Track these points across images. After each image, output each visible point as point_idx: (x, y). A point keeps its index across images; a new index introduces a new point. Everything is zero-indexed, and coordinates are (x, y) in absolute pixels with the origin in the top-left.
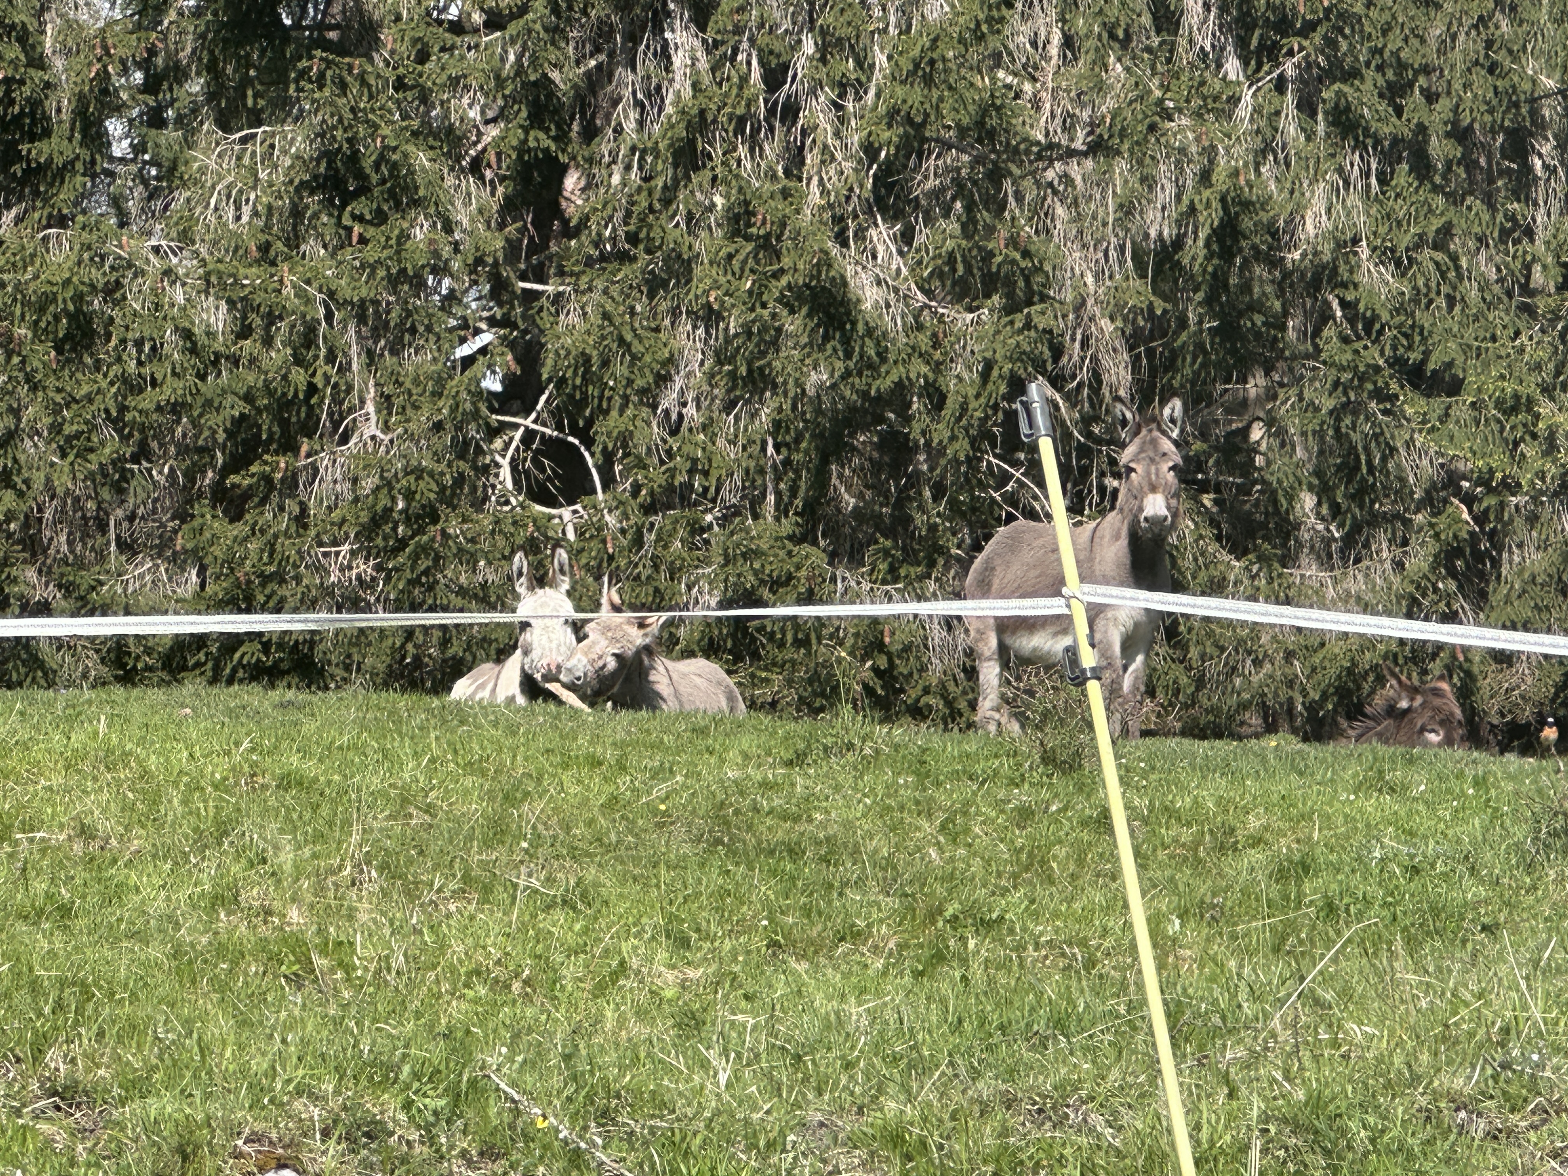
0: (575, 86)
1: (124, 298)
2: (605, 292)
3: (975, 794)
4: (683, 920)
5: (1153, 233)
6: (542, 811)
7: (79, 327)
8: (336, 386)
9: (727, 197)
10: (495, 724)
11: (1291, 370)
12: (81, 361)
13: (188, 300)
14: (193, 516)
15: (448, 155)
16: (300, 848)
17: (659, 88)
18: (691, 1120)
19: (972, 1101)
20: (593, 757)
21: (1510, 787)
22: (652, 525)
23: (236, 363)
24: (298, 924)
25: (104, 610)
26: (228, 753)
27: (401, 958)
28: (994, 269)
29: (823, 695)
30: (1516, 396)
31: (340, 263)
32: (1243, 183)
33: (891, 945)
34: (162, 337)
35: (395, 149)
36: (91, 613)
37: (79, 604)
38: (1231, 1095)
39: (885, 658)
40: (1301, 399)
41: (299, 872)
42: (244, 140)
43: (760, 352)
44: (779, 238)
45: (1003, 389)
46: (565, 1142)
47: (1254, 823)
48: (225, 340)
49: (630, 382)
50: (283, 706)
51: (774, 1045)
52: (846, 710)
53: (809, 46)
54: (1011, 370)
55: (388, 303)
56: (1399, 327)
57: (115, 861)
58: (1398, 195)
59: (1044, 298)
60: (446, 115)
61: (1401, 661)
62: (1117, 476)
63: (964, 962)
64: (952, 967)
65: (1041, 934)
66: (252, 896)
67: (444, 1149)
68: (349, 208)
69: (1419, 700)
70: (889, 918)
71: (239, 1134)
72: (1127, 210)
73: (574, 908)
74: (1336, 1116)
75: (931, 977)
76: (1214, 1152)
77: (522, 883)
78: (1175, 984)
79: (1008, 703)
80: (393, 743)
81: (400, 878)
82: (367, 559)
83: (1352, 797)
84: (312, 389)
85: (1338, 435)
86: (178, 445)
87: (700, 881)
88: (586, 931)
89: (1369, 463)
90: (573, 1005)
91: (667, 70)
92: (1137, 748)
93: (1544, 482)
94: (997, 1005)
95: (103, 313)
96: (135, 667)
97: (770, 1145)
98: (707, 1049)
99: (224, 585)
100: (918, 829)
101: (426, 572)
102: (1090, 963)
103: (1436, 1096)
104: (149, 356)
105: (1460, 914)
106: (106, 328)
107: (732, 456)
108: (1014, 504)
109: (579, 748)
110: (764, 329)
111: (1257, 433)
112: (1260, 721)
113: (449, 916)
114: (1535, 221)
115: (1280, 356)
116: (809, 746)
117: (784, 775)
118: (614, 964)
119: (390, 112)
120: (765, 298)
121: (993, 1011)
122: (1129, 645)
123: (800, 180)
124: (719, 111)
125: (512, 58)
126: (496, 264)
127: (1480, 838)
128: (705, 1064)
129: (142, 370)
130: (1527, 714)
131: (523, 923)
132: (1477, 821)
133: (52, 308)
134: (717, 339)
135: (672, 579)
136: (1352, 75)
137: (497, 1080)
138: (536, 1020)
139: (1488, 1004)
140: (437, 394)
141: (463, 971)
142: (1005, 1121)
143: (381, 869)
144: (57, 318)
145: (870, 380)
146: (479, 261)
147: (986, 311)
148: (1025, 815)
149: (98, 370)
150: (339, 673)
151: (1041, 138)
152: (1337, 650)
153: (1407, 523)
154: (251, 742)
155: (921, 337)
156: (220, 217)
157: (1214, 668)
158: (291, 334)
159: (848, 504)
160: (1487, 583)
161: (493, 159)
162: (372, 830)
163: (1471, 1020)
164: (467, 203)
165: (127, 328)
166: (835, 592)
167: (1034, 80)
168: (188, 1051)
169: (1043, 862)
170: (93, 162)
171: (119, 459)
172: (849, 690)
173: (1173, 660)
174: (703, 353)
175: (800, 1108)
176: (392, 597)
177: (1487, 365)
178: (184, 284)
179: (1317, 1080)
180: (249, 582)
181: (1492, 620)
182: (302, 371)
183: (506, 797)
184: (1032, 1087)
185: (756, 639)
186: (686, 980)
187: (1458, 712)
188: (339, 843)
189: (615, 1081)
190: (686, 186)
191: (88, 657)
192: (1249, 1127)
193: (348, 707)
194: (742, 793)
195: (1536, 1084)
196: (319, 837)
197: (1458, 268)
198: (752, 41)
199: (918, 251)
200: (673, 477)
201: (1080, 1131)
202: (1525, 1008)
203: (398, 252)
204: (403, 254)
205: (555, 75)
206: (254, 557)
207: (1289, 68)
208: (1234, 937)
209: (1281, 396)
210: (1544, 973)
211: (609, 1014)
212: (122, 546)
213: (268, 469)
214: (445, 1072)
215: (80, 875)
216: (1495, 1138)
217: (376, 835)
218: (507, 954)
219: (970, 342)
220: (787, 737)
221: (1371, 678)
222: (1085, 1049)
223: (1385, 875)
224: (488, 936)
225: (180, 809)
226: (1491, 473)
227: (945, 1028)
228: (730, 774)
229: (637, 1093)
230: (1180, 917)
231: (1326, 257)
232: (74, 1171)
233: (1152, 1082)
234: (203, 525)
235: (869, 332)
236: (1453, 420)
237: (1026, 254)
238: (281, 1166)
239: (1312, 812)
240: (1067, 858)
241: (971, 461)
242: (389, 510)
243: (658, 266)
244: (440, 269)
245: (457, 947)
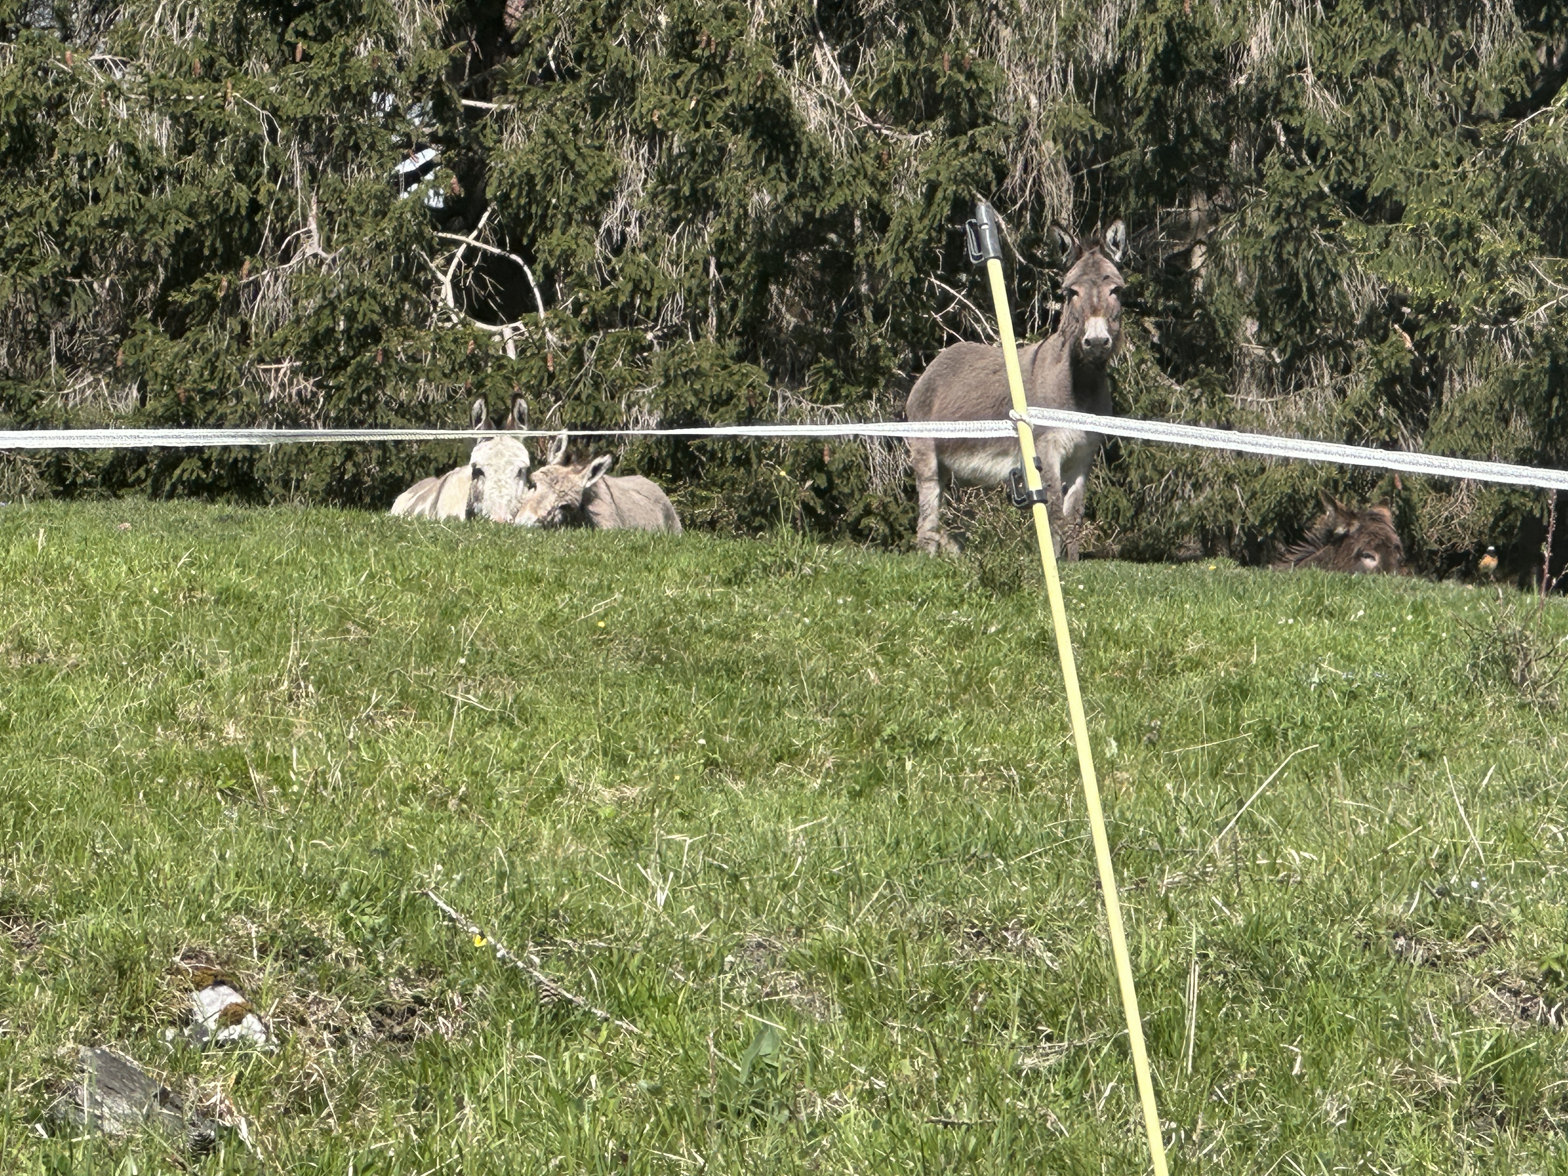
1: (68, 113)
2: (550, 110)
3: (913, 614)
4: (620, 738)
5: (1096, 57)
6: (480, 628)
7: (21, 141)
8: (278, 202)
9: (670, 15)
10: (435, 540)
11: (1234, 194)
12: (23, 175)
13: (132, 115)
14: (134, 331)
16: (237, 663)
18: (629, 940)
19: (911, 923)
20: (532, 574)
21: (1450, 613)
22: (593, 344)
23: (179, 178)
24: (235, 739)
25: (45, 424)
26: (166, 567)
27: (338, 774)
28: (938, 90)
29: (763, 514)
30: (1457, 223)
31: (283, 80)
32: (1187, 9)
33: (829, 764)
34: (105, 152)
36: (32, 427)
37: (20, 418)
38: (1171, 920)
39: (824, 477)
40: (1243, 224)
41: (236, 687)
43: (703, 172)
44: (724, 59)
45: (947, 211)
46: (503, 960)
47: (1192, 646)
48: (169, 155)
49: (573, 200)
50: (222, 519)
51: (711, 865)
52: (785, 529)
54: (955, 192)
55: (332, 120)
56: (1344, 152)
57: (52, 674)
58: (1343, 22)
59: (988, 120)
61: (1341, 489)
62: (1059, 299)
63: (902, 783)
64: (889, 789)
65: (979, 755)
66: (189, 710)
67: (381, 967)
68: (292, 25)
69: (1356, 524)
70: (826, 738)
71: (176, 950)
72: (1070, 34)
73: (511, 725)
74: (1275, 942)
75: (868, 797)
76: (1153, 976)
77: (459, 699)
78: (1113, 807)
79: (948, 525)
80: (332, 559)
81: (337, 693)
82: (308, 376)
83: (1291, 621)
84: (255, 207)
85: (1281, 262)
86: (120, 258)
87: (637, 700)
88: (523, 748)
89: (1311, 289)
90: (509, 824)
92: (1076, 570)
93: (1485, 309)
94: (935, 826)
95: (46, 127)
96: (74, 483)
97: (708, 966)
98: (645, 868)
99: (164, 401)
100: (856, 649)
101: (368, 391)
102: (1027, 785)
103: (1375, 923)
104: (90, 170)
105: (1398, 740)
106: (48, 142)
107: (674, 275)
108: (956, 326)
109: (518, 564)
110: (708, 149)
111: (1198, 260)
112: (1199, 545)
113: (386, 731)
114: (1479, 48)
115: (1225, 180)
116: (748, 564)
117: (721, 593)
118: (551, 781)
120: (709, 118)
121: (931, 832)
122: (1069, 467)
126: (439, 82)
127: (1418, 665)
128: (643, 883)
129: (85, 186)
130: (1467, 543)
131: (459, 739)
132: (1415, 647)
134: (660, 159)
135: (613, 397)
137: (435, 898)
138: (472, 837)
139: (1426, 830)
140: (381, 213)
141: (399, 787)
142: (944, 944)
143: (318, 685)
145: (815, 202)
146: (422, 79)
147: (930, 133)
148: (963, 636)
149: (40, 183)
150: (279, 490)
152: (1277, 476)
153: (1349, 350)
154: (190, 556)
155: (866, 158)
156: (165, 32)
157: (1154, 491)
158: (233, 151)
159: (789, 323)
160: (1427, 409)
162: (309, 644)
163: (1409, 847)
164: (411, 21)
165: (70, 142)
166: (776, 411)
168: (125, 867)
169: (981, 683)
171: (60, 272)
172: (788, 509)
173: (1113, 484)
174: (647, 173)
175: (738, 928)
176: (332, 415)
177: (1428, 191)
178: (127, 100)
179: (1257, 905)
180: (190, 399)
181: (1432, 447)
182: (244, 187)
183: (444, 614)
184: (970, 911)
185: (696, 457)
186: (623, 799)
187: (1396, 538)
188: (278, 657)
189: (553, 900)
191: (27, 472)
192: (1188, 952)
193: (286, 522)
194: (680, 611)
195: (1474, 910)
196: (257, 651)
197: (1402, 94)
199: (862, 72)
200: (616, 298)
201: (1019, 954)
202: (1464, 834)
203: (342, 70)
204: (348, 72)
206: (195, 374)
208: (1172, 760)
209: (1223, 221)
210: (1482, 798)
211: (545, 833)
212: (62, 358)
213: (210, 286)
214: (383, 889)
215: (17, 689)
216: (1434, 965)
217: (314, 650)
218: (445, 771)
219: (914, 163)
220: (725, 556)
221: (1311, 504)
222: (1023, 872)
223: (1324, 700)
224: (425, 752)
225: (118, 623)
226: (1432, 299)
227: (882, 850)
228: (669, 593)
229: (576, 912)
230: (1117, 739)
231: (1272, 83)
232: (10, 986)
233: (1092, 906)
234: (144, 341)
235: (813, 153)
236: (1393, 246)
237: (971, 76)
238: (218, 982)
239: (1251, 636)
240: (1005, 679)
241: (916, 283)
242: (331, 331)
243: (601, 86)
244: (384, 86)
245: (393, 762)
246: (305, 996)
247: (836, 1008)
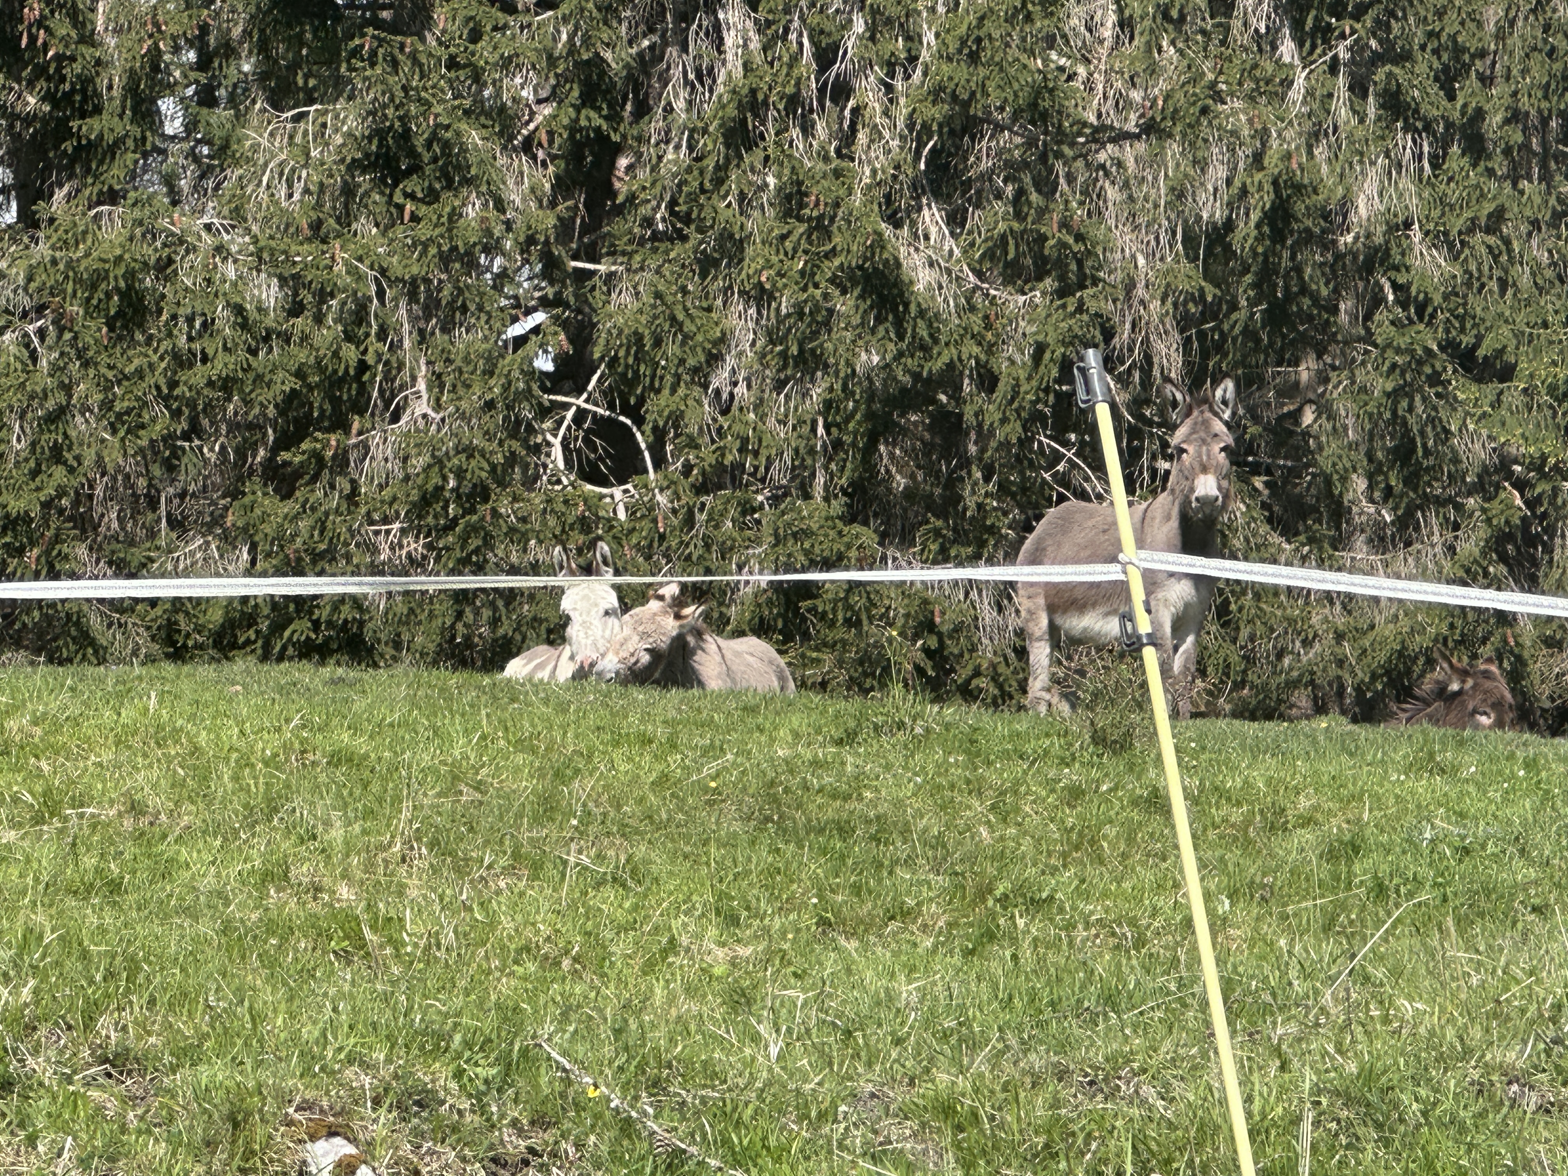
0: (627, 66)
1: (176, 273)
2: (658, 272)
3: (1025, 772)
4: (733, 898)
5: (1205, 216)
6: (593, 788)
7: (130, 305)
8: (387, 363)
9: (779, 176)
10: (546, 701)
11: (1343, 353)
12: (132, 338)
13: (240, 276)
14: (244, 494)
15: (501, 134)
16: (350, 824)
17: (711, 70)
18: (742, 1090)
19: (1024, 1073)
20: (644, 735)
21: (1561, 770)
22: (703, 505)
23: (288, 341)
24: (348, 900)
26: (278, 730)
27: (451, 935)
28: (1047, 252)
29: (873, 675)
31: (392, 241)
32: (1295, 166)
33: (941, 923)
34: (214, 313)
35: (447, 127)
38: (1283, 1068)
39: (935, 638)
40: (1353, 382)
41: (349, 849)
42: (298, 118)
43: (811, 332)
44: (832, 219)
45: (1055, 373)
46: (617, 1110)
47: (1304, 803)
48: (277, 317)
49: (682, 362)
50: (335, 682)
51: (824, 1021)
52: (897, 690)
53: (859, 25)
54: (1064, 355)
55: (440, 281)
56: (1451, 310)
57: (164, 836)
58: (1450, 179)
59: (1095, 281)
60: (498, 94)
61: (1451, 644)
62: (1170, 458)
63: (1014, 941)
64: (1002, 947)
65: (1092, 913)
66: (301, 872)
67: (495, 1118)
68: (401, 187)
69: (1470, 683)
70: (939, 896)
71: (290, 1101)
72: (1178, 194)
73: (624, 885)
74: (1388, 1089)
75: (981, 956)
76: (1266, 1123)
77: (572, 859)
78: (1226, 962)
79: (1059, 684)
80: (443, 721)
81: (450, 854)
82: (417, 537)
83: (1403, 777)
84: (363, 367)
85: (1394, 418)
86: (229, 423)
87: (749, 859)
88: (635, 908)
89: (1425, 445)
90: (622, 984)
91: (720, 52)
92: (1188, 728)
94: (1048, 982)
95: (155, 290)
96: (185, 646)
97: (822, 1116)
98: (758, 1022)
99: (275, 562)
100: (969, 807)
101: (477, 551)
102: (1140, 942)
103: (1488, 1069)
104: (199, 331)
105: (1511, 895)
106: (157, 304)
107: (782, 435)
108: (1067, 485)
109: (629, 726)
110: (816, 309)
111: (1308, 417)
112: (1310, 703)
113: (499, 892)
115: (1333, 339)
116: (859, 724)
117: (833, 753)
118: (664, 940)
119: (442, 91)
120: (817, 278)
121: (1043, 988)
122: (1180, 626)
123: (853, 160)
124: (770, 89)
125: (564, 37)
126: (547, 242)
127: (1530, 819)
128: (756, 1038)
129: (193, 346)
131: (573, 901)
132: (1527, 803)
133: (103, 286)
134: (768, 318)
135: (723, 559)
136: (1405, 57)
137: (548, 1049)
138: (586, 997)
139: (1539, 981)
140: (489, 373)
141: (512, 947)
142: (1057, 1092)
143: (431, 846)
144: (108, 295)
145: (922, 361)
146: (531, 240)
147: (1038, 294)
148: (1075, 794)
149: (149, 344)
150: (389, 651)
151: (1092, 119)
152: (1387, 633)
153: (1459, 507)
154: (302, 718)
155: (973, 318)
156: (273, 195)
157: (1264, 647)
158: (342, 312)
159: (899, 484)
160: (1539, 567)
161: (544, 138)
162: (422, 807)
163: (1522, 997)
164: (519, 182)
165: (178, 304)
167: (1088, 61)
168: (239, 1019)
169: (1093, 842)
170: (144, 139)
171: (170, 436)
172: (900, 669)
173: (1224, 638)
174: (755, 333)
175: (851, 1080)
177: (1538, 351)
178: (235, 261)
179: (1369, 1053)
180: (299, 559)
182: (353, 348)
183: (557, 774)
184: (1084, 1059)
185: (807, 619)
186: (736, 958)
187: (1508, 696)
188: (390, 819)
189: (667, 1051)
190: (738, 166)
191: (138, 634)
192: (1301, 1099)
193: (399, 685)
194: (791, 772)
196: (369, 814)
197: (1510, 251)
198: (802, 18)
199: (970, 233)
200: (723, 455)
201: (1131, 1102)
203: (450, 230)
204: (455, 232)
205: (608, 55)
206: (305, 533)
207: (1342, 51)
208: (1285, 917)
209: (1334, 380)
211: (658, 991)
212: (173, 523)
213: (318, 446)
214: (496, 1040)
215: (130, 850)
216: (1548, 1111)
217: (427, 812)
218: (557, 931)
219: (1022, 324)
220: (837, 715)
221: (1421, 661)
222: (1135, 1027)
223: (1436, 856)
224: (538, 912)
225: (230, 786)
226: (1544, 458)
227: (995, 1004)
228: (780, 753)
229: (689, 1063)
230: (1229, 897)
231: (1379, 239)
232: (125, 1138)
233: (1204, 1055)
234: (254, 502)
235: (922, 313)
236: (1505, 406)
237: (1080, 238)
238: (332, 1133)
239: (1362, 792)
240: (1118, 836)
241: (1025, 442)
242: (440, 489)
243: (710, 246)
244: (492, 248)
245: (507, 924)
246: (419, 1147)
247: (950, 1156)
